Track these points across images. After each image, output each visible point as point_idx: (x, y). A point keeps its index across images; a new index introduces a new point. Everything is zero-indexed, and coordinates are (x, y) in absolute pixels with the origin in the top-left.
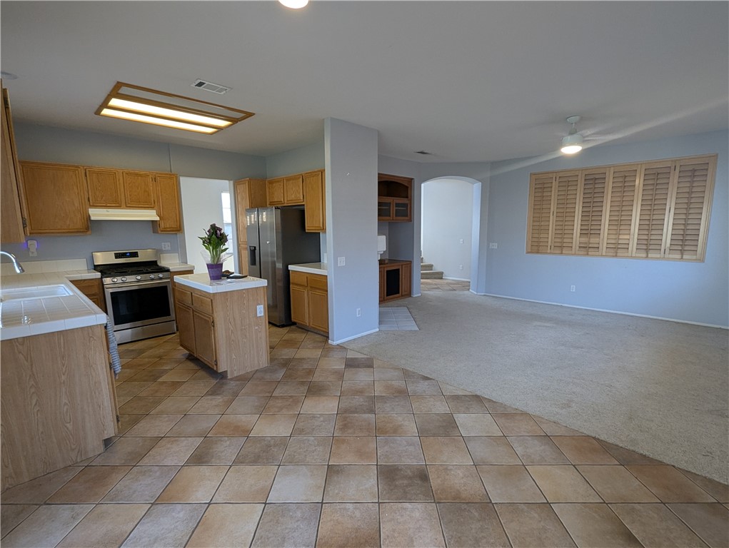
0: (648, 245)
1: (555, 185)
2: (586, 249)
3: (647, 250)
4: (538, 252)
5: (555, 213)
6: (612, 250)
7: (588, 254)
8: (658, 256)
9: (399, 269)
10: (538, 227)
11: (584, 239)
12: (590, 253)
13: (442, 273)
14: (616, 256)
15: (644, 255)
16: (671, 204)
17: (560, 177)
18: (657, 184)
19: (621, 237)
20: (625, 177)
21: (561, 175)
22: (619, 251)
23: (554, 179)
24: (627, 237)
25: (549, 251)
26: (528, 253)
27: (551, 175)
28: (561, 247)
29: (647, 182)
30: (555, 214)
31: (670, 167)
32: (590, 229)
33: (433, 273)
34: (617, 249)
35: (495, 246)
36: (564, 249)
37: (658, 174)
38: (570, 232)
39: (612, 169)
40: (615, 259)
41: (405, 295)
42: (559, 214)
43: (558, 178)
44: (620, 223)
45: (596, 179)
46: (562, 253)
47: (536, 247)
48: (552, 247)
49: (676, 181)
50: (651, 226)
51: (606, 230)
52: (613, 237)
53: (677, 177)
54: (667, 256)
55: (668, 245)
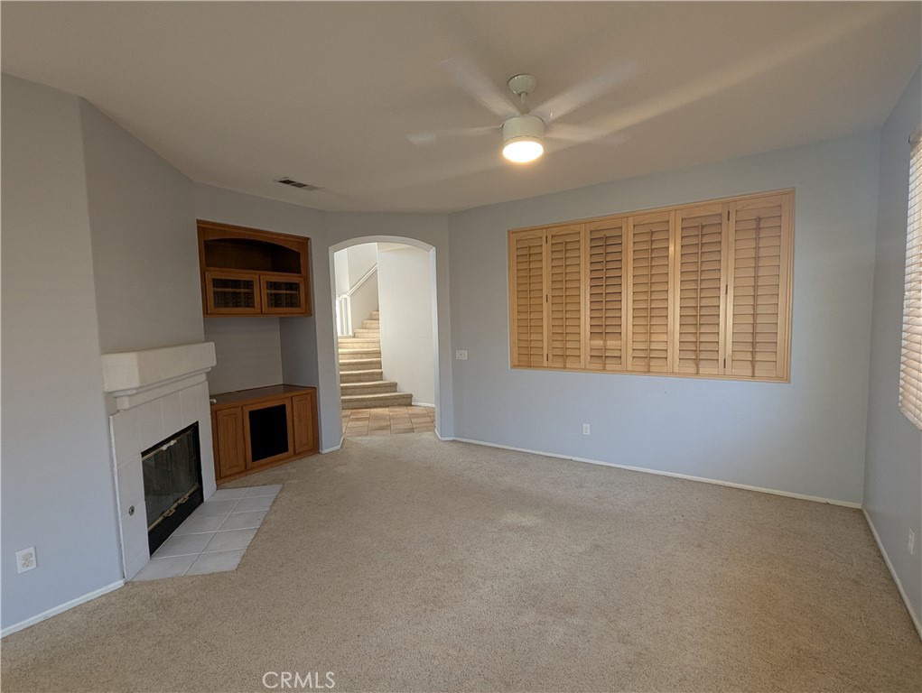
0: (698, 352)
1: (546, 249)
2: (602, 359)
3: (697, 361)
4: (529, 366)
5: (550, 297)
6: (641, 362)
7: (604, 369)
8: (715, 371)
9: (284, 406)
10: (526, 323)
11: (598, 343)
12: (608, 367)
13: (410, 396)
14: (649, 372)
15: (693, 370)
16: (727, 278)
17: (553, 236)
18: (703, 244)
19: (654, 338)
20: (652, 233)
21: (554, 231)
22: (653, 363)
23: (544, 239)
24: (664, 337)
25: (545, 364)
26: (514, 366)
27: (538, 233)
28: (564, 357)
29: (687, 242)
30: (550, 300)
31: (721, 215)
32: (605, 327)
33: (395, 398)
34: (649, 360)
35: (463, 355)
36: (569, 359)
37: (703, 227)
38: (575, 330)
39: (631, 219)
40: (647, 378)
41: (299, 453)
42: (557, 300)
43: (549, 238)
44: (650, 314)
45: (607, 238)
46: (565, 368)
47: (526, 357)
48: (550, 356)
49: (732, 239)
50: (700, 317)
51: (630, 327)
52: (641, 338)
53: (732, 232)
54: (728, 371)
55: (729, 351)
